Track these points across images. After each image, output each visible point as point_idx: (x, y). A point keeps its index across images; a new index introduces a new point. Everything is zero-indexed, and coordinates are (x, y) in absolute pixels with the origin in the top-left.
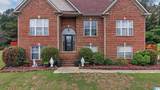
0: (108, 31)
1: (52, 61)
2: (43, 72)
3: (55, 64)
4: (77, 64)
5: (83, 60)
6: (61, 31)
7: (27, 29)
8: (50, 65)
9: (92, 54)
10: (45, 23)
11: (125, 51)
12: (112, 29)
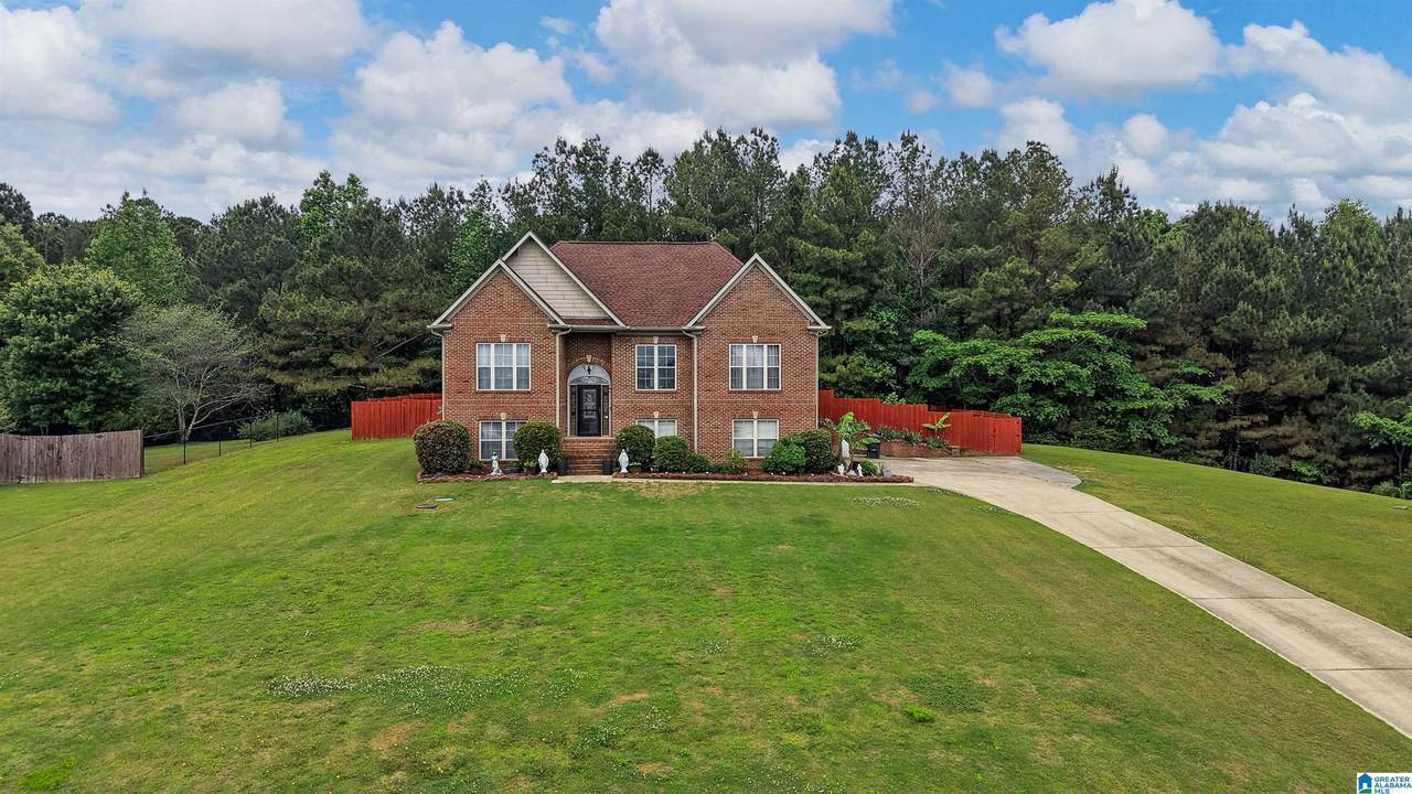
0: (707, 376)
1: (543, 460)
2: (522, 486)
3: (552, 468)
4: (610, 467)
5: (624, 459)
6: (566, 374)
7: (469, 376)
8: (538, 469)
9: (649, 441)
10: (518, 357)
11: (757, 435)
12: (718, 369)
